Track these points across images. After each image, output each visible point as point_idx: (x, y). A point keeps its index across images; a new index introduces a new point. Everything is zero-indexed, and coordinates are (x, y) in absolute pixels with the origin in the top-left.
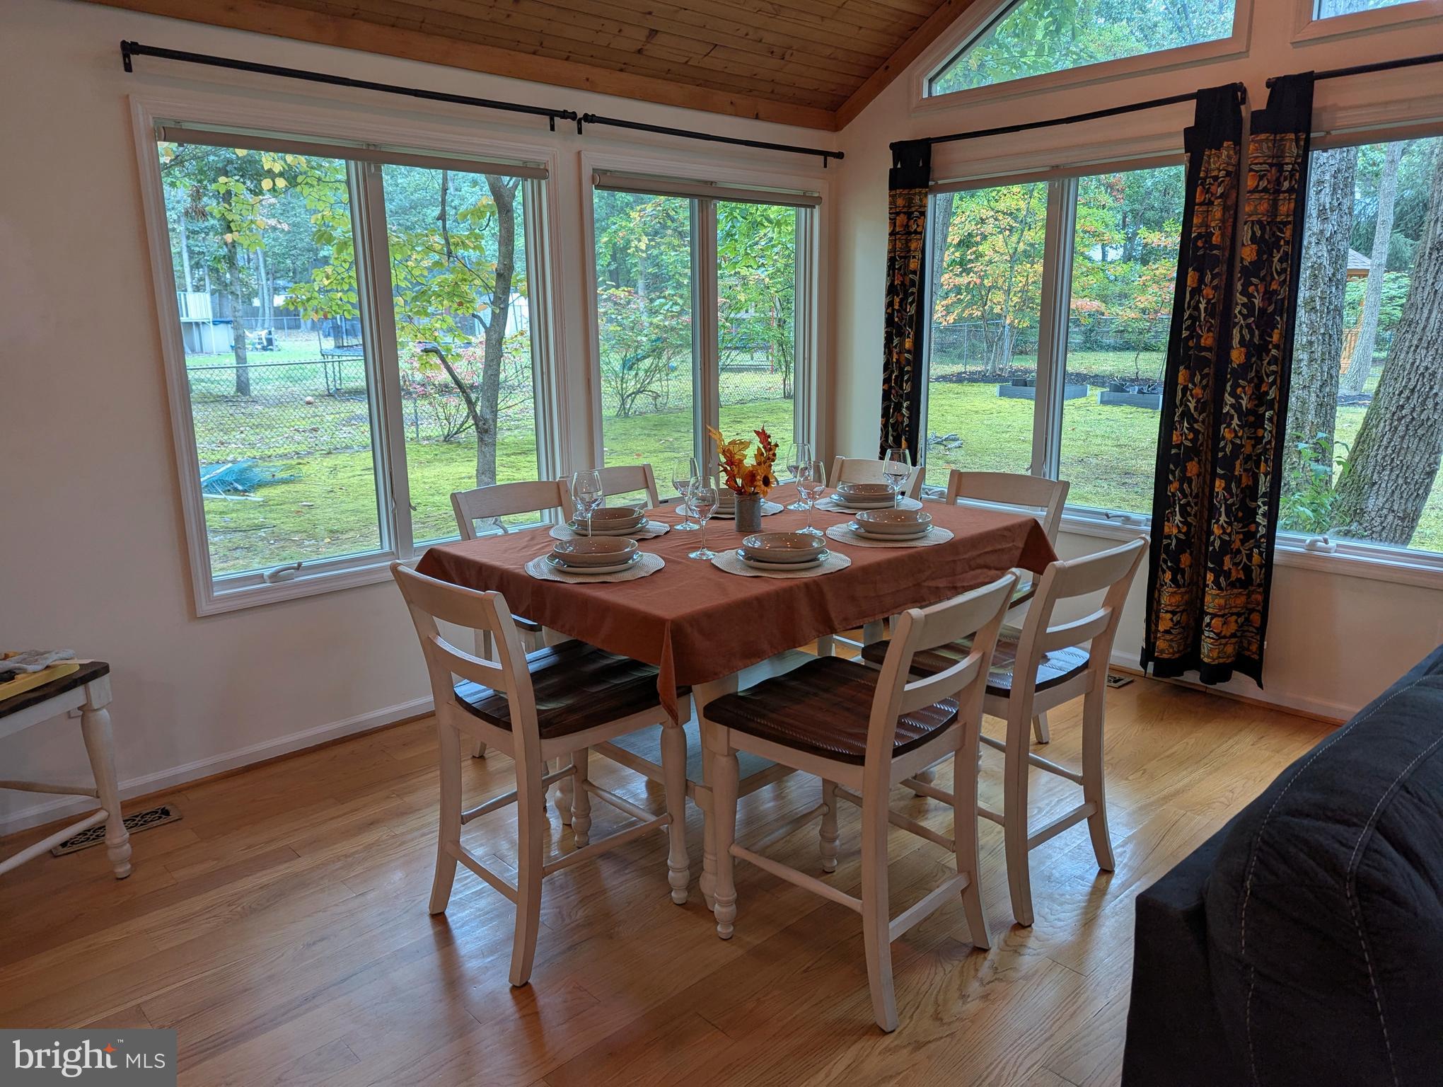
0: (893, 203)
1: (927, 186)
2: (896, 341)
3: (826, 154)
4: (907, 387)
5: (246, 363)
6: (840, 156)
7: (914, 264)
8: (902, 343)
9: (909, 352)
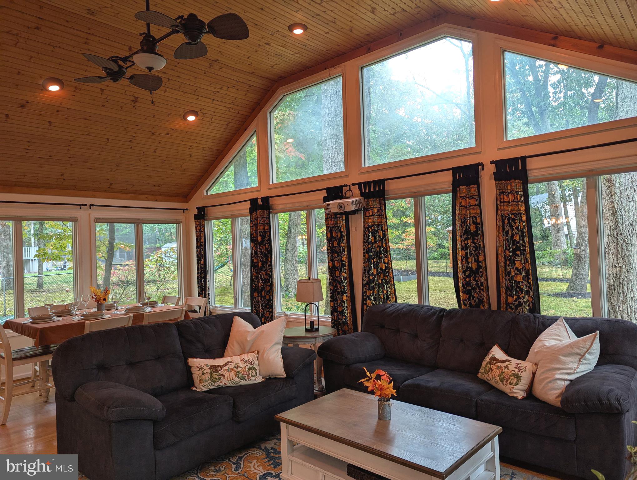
0: (196, 223)
1: (204, 219)
2: (199, 262)
3: (184, 210)
4: (203, 275)
5: (42, 274)
6: (187, 209)
7: (202, 240)
8: (201, 262)
9: (202, 265)
